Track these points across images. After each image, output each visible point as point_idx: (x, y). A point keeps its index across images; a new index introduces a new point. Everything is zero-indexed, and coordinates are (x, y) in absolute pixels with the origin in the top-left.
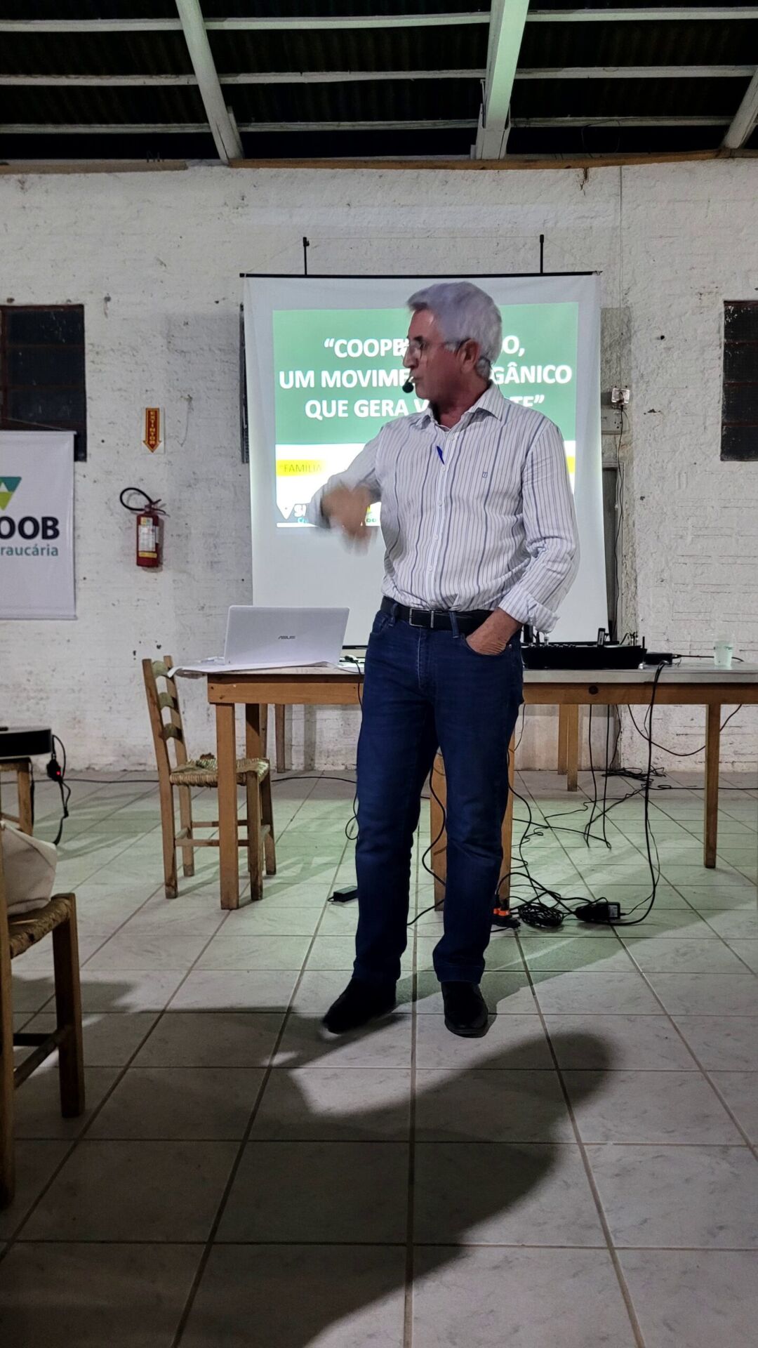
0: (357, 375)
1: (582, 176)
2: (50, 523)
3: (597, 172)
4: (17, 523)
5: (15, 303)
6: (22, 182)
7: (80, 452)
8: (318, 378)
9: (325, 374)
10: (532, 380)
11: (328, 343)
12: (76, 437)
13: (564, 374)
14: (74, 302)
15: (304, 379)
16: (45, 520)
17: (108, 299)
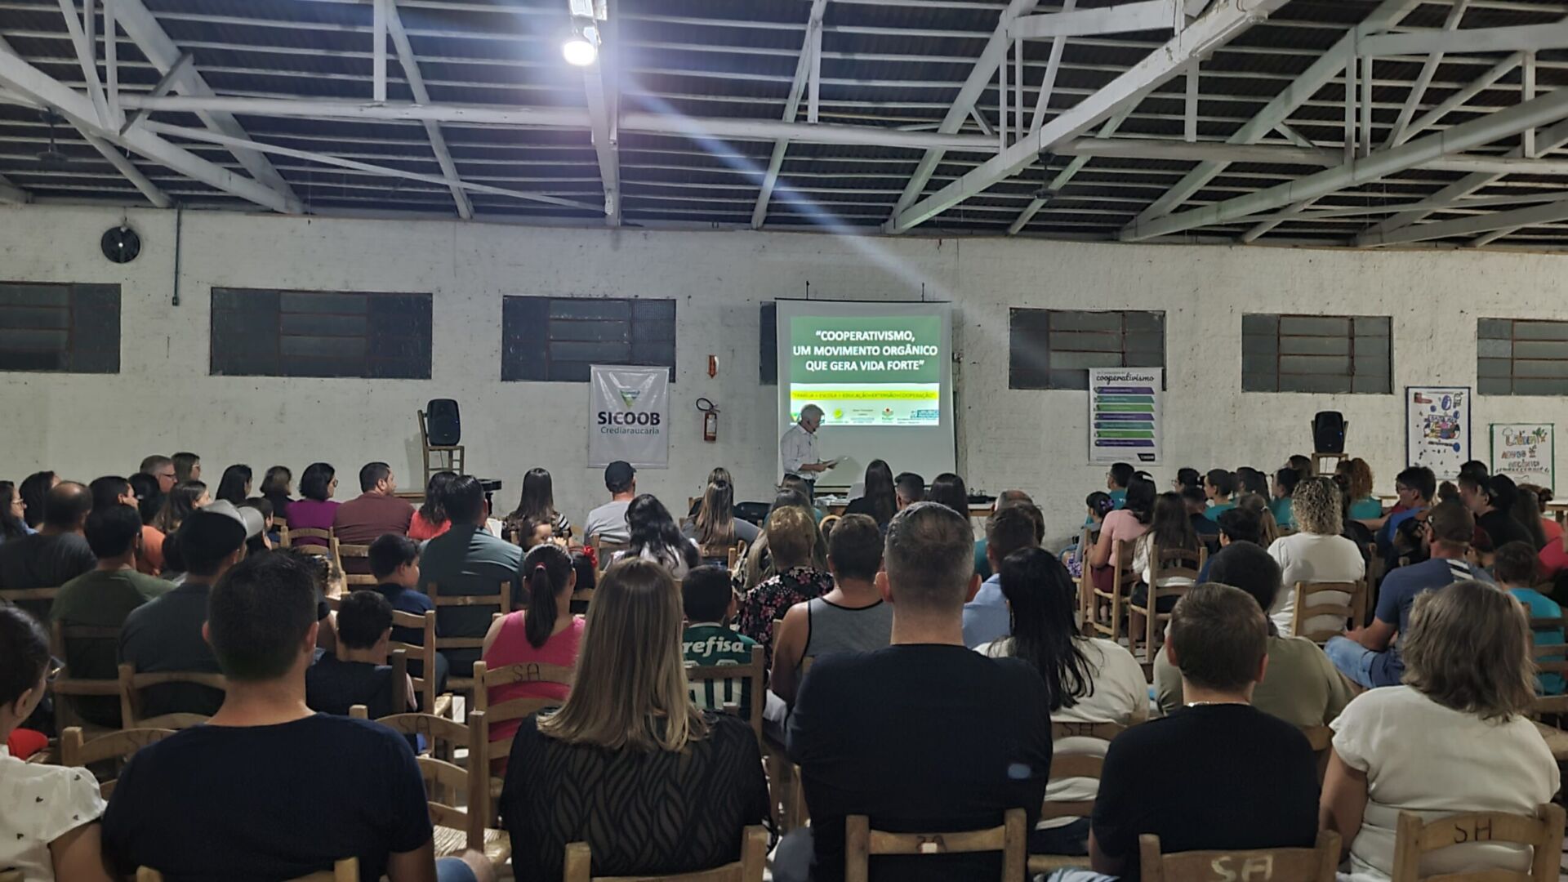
0: (832, 349)
1: (938, 244)
2: (655, 416)
3: (946, 241)
5: (639, 298)
7: (673, 379)
8: (812, 351)
9: (816, 348)
10: (918, 353)
11: (818, 333)
12: (671, 370)
13: (934, 350)
14: (672, 298)
15: (805, 351)
17: (689, 297)
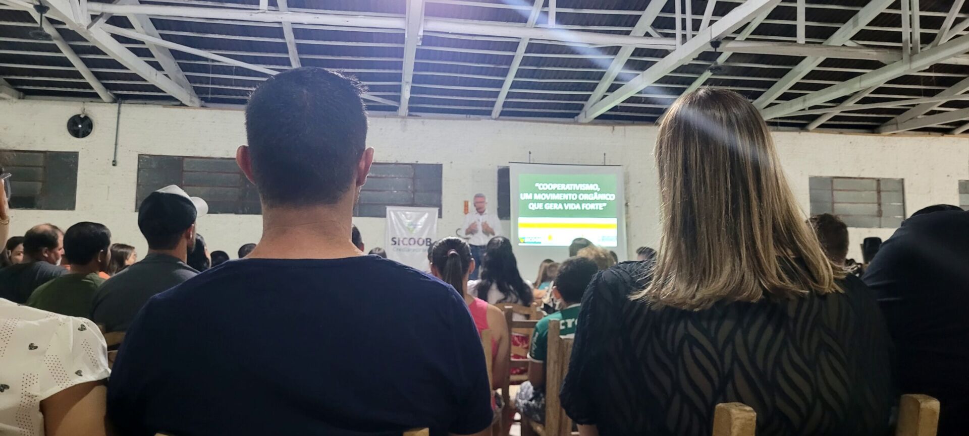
0: (546, 195)
1: (612, 129)
2: (429, 240)
3: (617, 128)
4: (417, 240)
5: (418, 163)
6: (423, 122)
7: (440, 216)
8: (533, 196)
9: (535, 195)
10: (602, 198)
11: (537, 185)
12: (439, 210)
13: (612, 196)
14: (440, 163)
15: (528, 196)
16: (427, 239)
17: (451, 163)
